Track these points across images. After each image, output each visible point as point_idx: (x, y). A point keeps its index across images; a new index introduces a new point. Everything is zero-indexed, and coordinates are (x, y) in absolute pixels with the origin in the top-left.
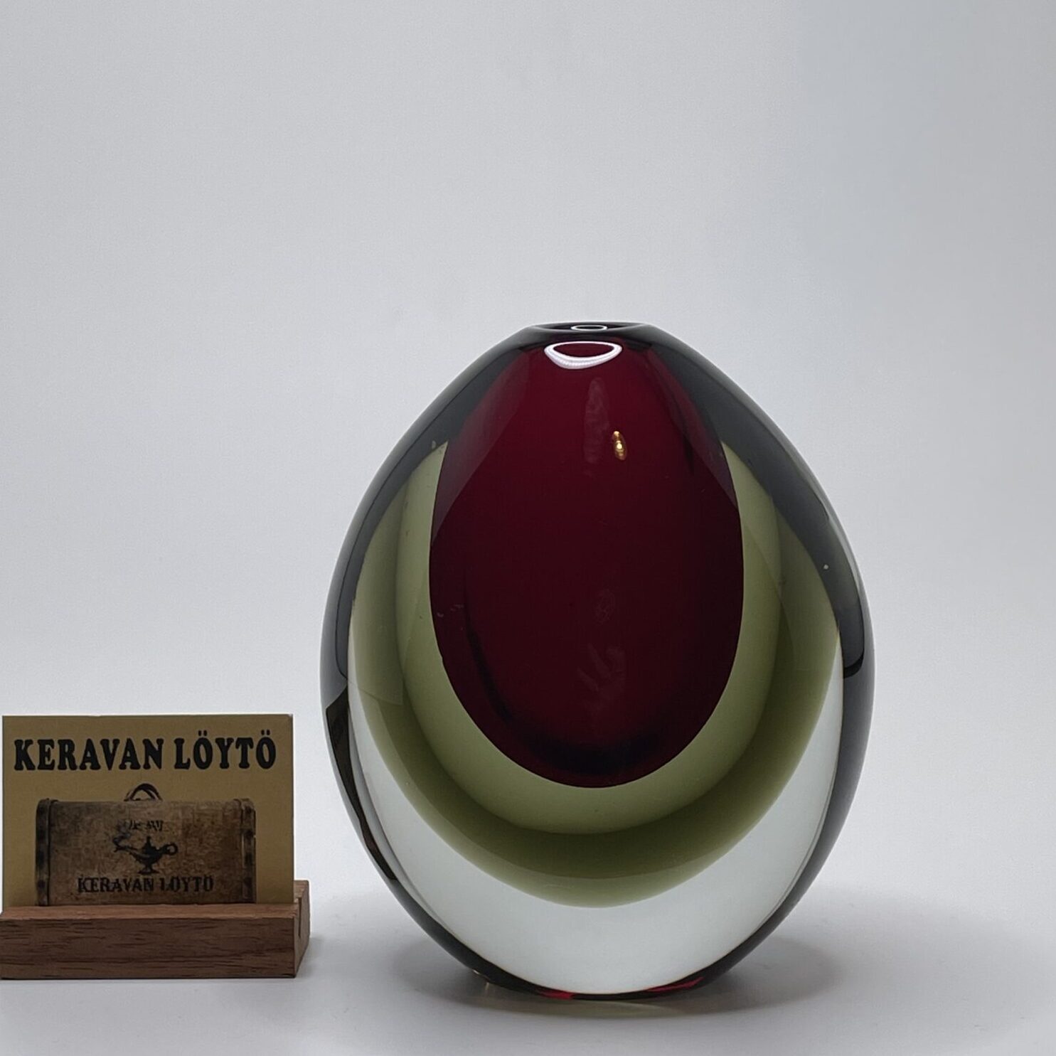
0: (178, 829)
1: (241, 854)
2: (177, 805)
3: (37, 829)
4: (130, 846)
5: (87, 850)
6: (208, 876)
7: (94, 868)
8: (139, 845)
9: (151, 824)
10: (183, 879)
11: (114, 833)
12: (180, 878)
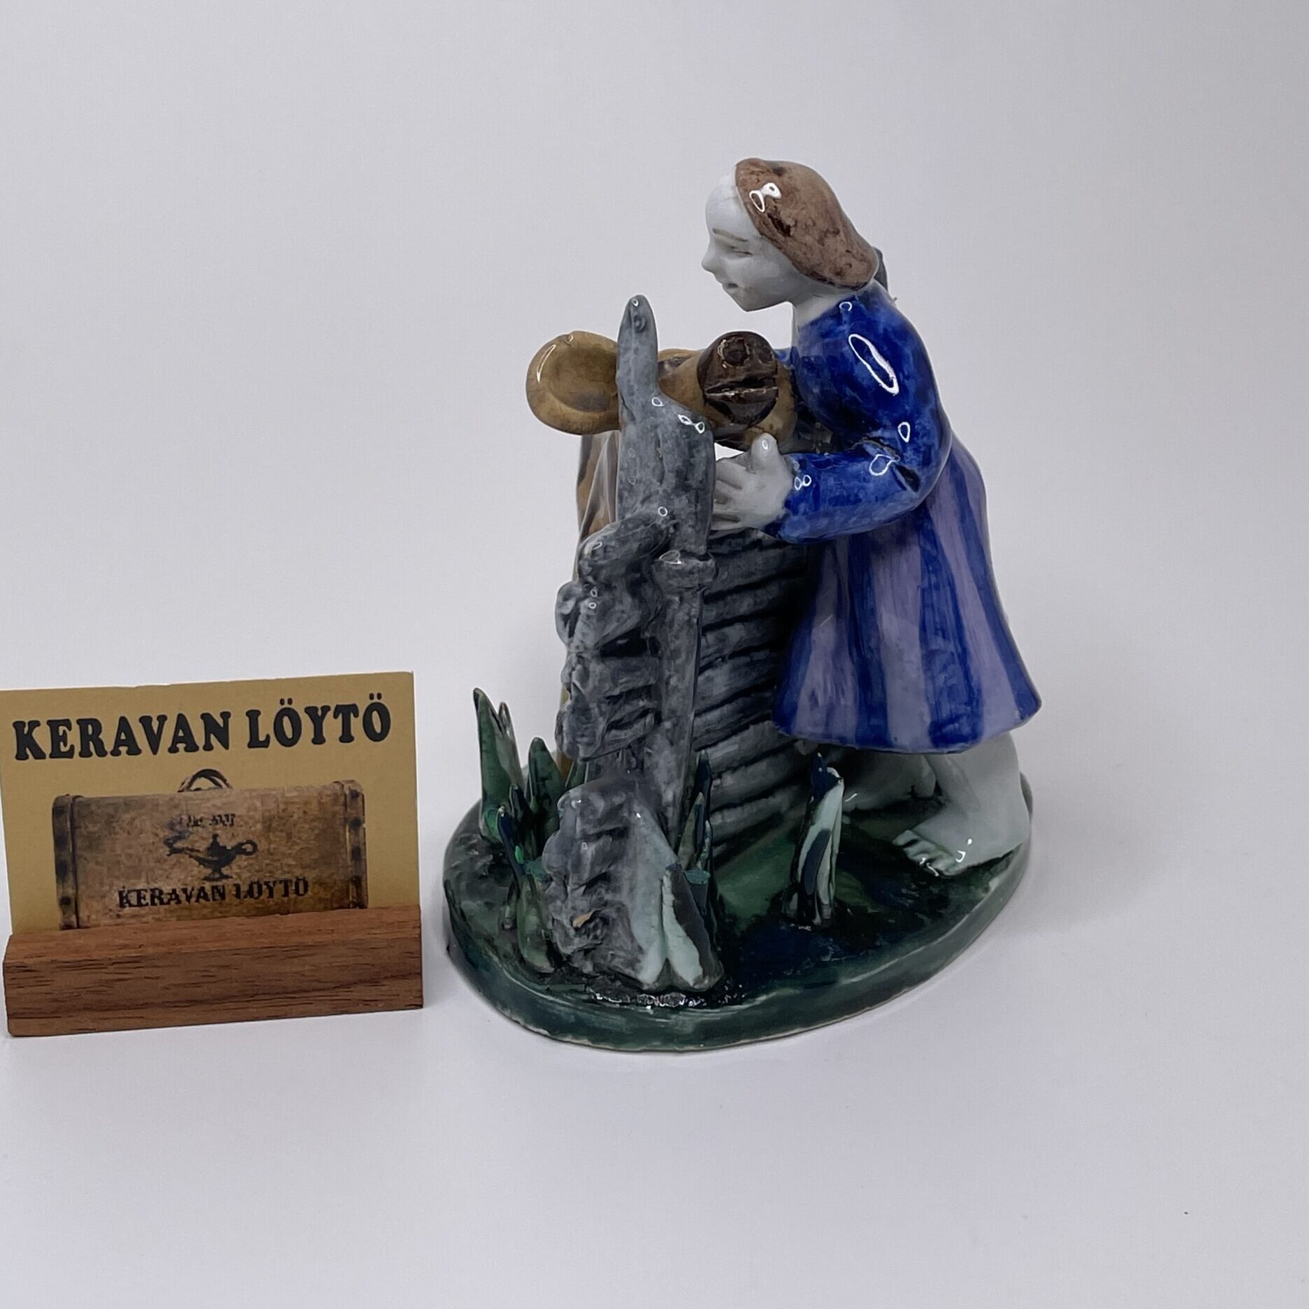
0: (257, 822)
1: (346, 849)
2: (254, 794)
3: (54, 834)
4: (190, 847)
5: (131, 855)
6: (301, 877)
7: (139, 877)
8: (202, 846)
9: (218, 818)
10: (266, 883)
11: (166, 834)
12: (262, 882)
